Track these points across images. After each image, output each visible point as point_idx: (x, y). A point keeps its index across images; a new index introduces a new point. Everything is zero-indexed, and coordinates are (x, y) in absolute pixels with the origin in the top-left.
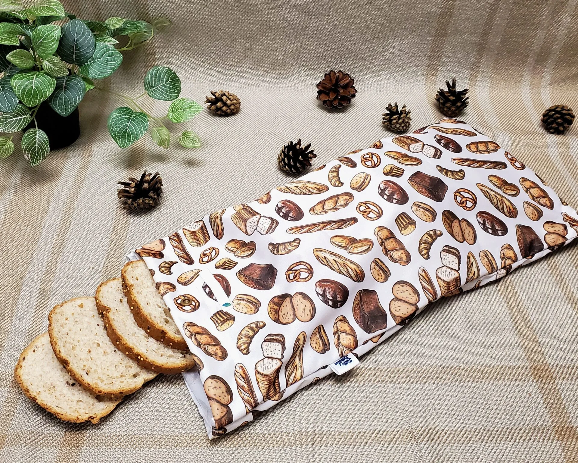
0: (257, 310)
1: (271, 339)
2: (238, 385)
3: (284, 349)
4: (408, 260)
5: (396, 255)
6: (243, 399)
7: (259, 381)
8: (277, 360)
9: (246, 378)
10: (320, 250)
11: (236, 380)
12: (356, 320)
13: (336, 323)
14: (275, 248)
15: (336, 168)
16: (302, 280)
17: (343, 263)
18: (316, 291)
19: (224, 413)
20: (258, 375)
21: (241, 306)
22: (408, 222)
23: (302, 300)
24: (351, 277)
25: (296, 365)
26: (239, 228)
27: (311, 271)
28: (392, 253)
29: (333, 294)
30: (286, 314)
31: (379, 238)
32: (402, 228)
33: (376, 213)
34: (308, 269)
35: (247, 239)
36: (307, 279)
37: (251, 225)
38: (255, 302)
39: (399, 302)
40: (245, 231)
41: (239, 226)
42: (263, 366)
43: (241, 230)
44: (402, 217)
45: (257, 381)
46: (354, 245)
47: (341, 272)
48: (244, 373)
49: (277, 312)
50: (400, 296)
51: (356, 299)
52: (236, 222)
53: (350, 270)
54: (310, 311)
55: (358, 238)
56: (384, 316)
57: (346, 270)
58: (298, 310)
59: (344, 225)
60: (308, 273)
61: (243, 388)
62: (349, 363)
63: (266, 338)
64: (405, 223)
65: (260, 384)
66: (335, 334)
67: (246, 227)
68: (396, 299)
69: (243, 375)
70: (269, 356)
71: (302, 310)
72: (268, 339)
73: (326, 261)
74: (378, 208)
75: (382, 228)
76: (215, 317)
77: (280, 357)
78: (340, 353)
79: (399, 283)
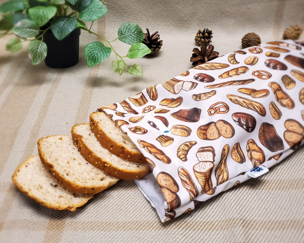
0: (189, 134)
1: (203, 150)
2: (182, 180)
3: (214, 155)
4: (293, 106)
5: (285, 102)
6: (187, 189)
7: (198, 177)
8: (210, 162)
9: (187, 175)
10: (232, 96)
11: (180, 177)
12: (262, 143)
13: (248, 144)
14: (197, 97)
15: (233, 55)
16: (222, 113)
17: (250, 103)
18: (233, 119)
19: (174, 198)
20: (196, 173)
21: (177, 132)
22: (290, 81)
23: (224, 124)
24: (257, 111)
25: (223, 170)
26: (169, 91)
27: (227, 108)
28: (281, 100)
29: (246, 121)
30: (212, 134)
31: (272, 88)
32: (286, 85)
33: (267, 76)
34: (225, 106)
35: (175, 97)
36: (225, 112)
37: (178, 87)
38: (187, 129)
39: (291, 133)
40: (173, 92)
41: (169, 89)
42: (199, 168)
43: (170, 92)
44: (285, 78)
45: (196, 177)
46: (255, 93)
47: (249, 108)
48: (185, 172)
49: (205, 134)
50: (290, 128)
51: (261, 129)
52: (166, 88)
53: (256, 107)
54: (231, 131)
55: (257, 89)
56: (281, 142)
57: (253, 107)
58: (221, 130)
59: (246, 83)
60: (225, 108)
61: (186, 182)
62: (261, 171)
63: (199, 150)
64: (288, 82)
65: (199, 179)
66: (248, 151)
67: (174, 89)
68: (288, 131)
69: (185, 174)
70: (203, 161)
71: (225, 131)
72: (200, 151)
73: (237, 101)
74: (268, 73)
75: (273, 83)
76: (159, 139)
77: (212, 160)
78: (253, 164)
79: (289, 120)
